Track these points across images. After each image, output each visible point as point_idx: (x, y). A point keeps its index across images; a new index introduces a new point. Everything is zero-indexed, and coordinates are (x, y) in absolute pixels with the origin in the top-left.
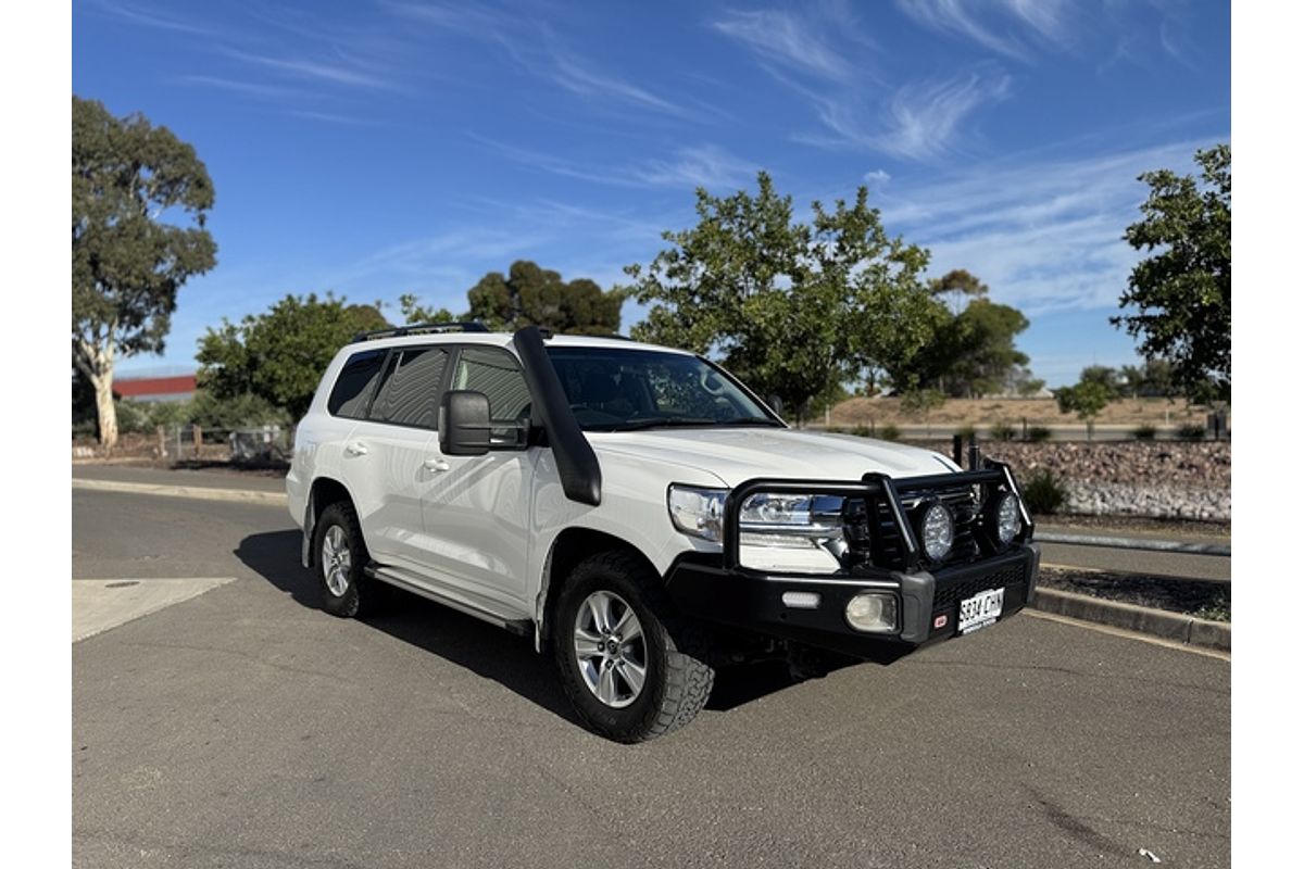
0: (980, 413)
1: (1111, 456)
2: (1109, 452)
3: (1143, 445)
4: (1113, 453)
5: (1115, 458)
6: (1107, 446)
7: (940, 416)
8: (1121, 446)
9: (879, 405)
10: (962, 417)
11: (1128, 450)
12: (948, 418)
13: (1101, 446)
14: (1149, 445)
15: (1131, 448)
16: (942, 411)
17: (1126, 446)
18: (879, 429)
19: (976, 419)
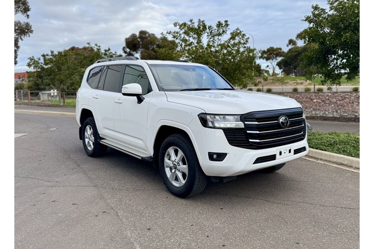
1: (342, 97)
2: (342, 95)
3: (354, 93)
4: (343, 95)
5: (343, 98)
6: (341, 94)
8: (346, 94)
11: (348, 95)
13: (339, 93)
14: (355, 93)
15: (349, 94)
17: (348, 94)
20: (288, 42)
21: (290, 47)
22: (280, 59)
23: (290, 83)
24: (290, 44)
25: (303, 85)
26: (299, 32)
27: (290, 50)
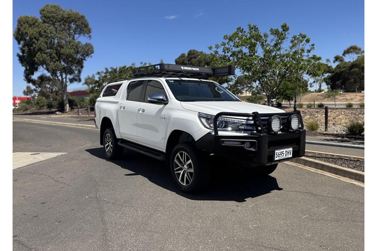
0: (359, 98)
7: (344, 99)
9: (321, 95)
10: (352, 99)
12: (347, 100)
16: (344, 97)
18: (316, 104)
19: (358, 100)
20: (334, 59)
21: (337, 63)
22: (326, 75)
23: (339, 99)
24: (337, 60)
25: (353, 101)
26: (346, 49)
27: (337, 66)
